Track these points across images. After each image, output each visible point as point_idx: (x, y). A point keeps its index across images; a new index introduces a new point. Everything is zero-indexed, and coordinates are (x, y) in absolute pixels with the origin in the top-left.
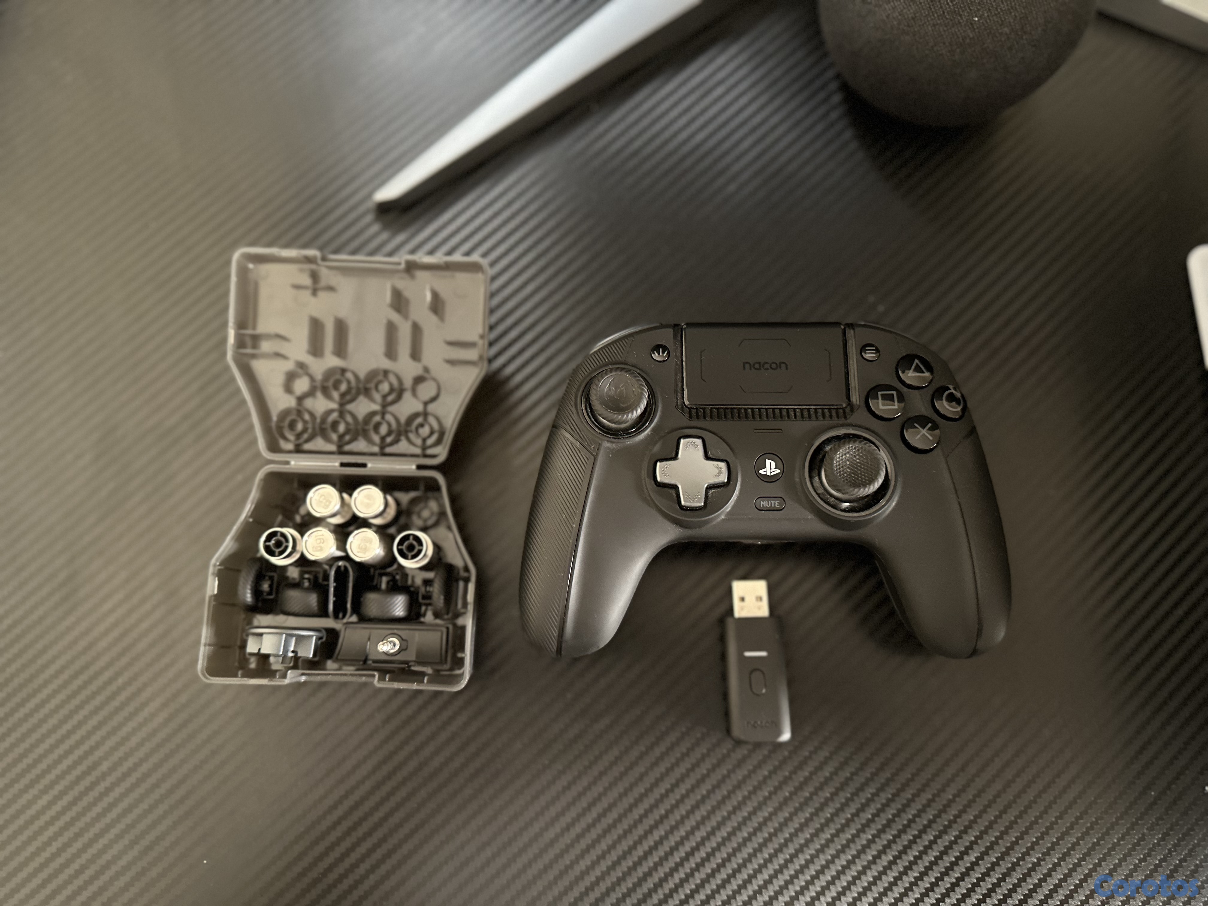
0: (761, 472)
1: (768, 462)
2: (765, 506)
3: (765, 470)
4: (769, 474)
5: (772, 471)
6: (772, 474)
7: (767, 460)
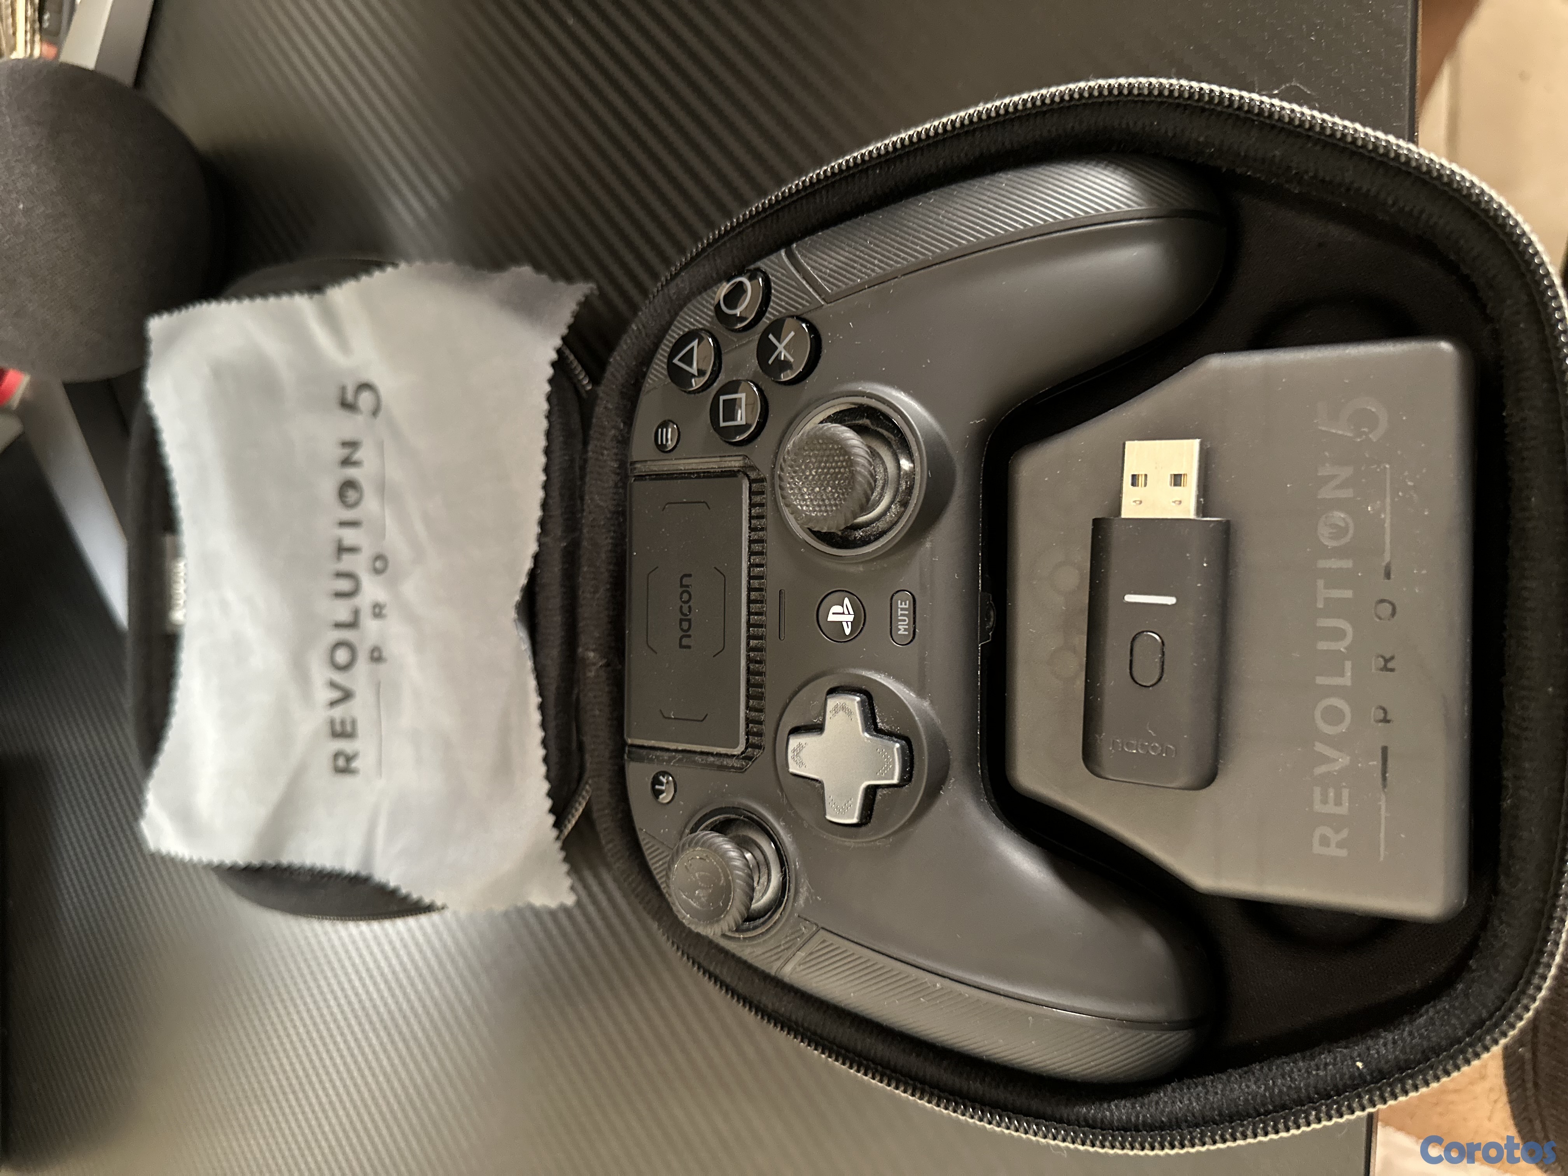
0: (848, 631)
1: (831, 618)
2: (907, 627)
3: (845, 624)
4: (851, 618)
5: (846, 612)
6: (851, 612)
7: (829, 619)
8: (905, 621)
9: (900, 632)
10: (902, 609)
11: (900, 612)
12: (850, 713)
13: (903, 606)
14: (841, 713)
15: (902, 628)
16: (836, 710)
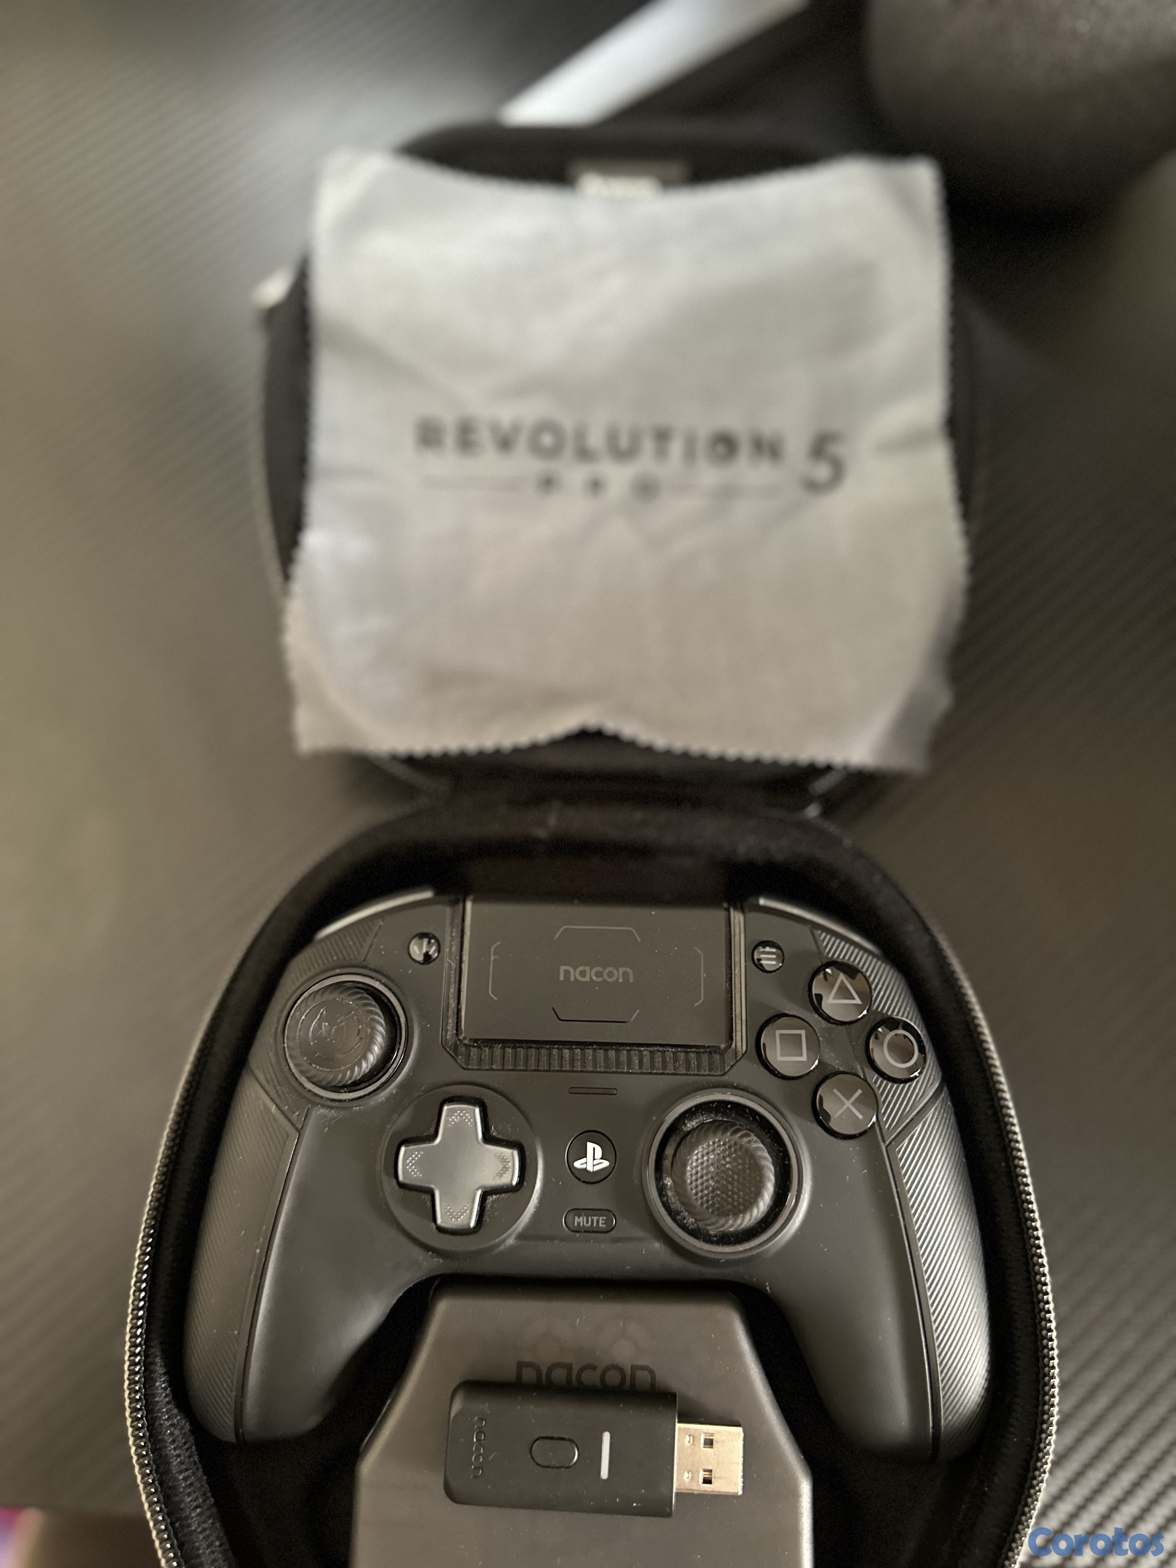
0: (578, 1164)
1: (590, 1146)
2: (581, 1225)
3: (584, 1160)
4: (590, 1168)
5: (596, 1162)
6: (596, 1168)
7: (588, 1143)
8: (587, 1222)
9: (576, 1218)
10: (598, 1221)
11: (595, 1218)
12: (500, 1175)
13: (600, 1222)
14: (501, 1166)
15: (580, 1221)
16: (504, 1160)
